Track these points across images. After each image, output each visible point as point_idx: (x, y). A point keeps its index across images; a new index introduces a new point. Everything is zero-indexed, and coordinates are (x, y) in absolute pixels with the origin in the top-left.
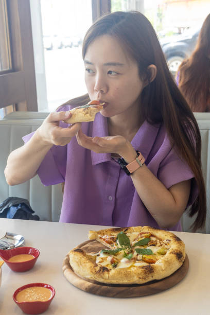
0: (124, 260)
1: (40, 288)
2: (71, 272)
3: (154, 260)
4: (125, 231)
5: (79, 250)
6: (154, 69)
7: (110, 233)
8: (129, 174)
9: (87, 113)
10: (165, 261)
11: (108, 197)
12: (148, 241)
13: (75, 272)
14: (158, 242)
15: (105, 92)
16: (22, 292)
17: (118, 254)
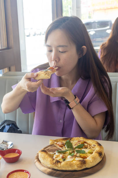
0: (69, 157)
1: (22, 172)
2: (40, 163)
3: (87, 156)
4: (70, 140)
5: (44, 151)
6: (85, 48)
7: (61, 141)
8: (70, 108)
9: (46, 74)
10: (92, 157)
11: (59, 121)
12: (83, 146)
13: (42, 163)
14: (88, 146)
15: (57, 61)
16: (12, 174)
17: (66, 153)
